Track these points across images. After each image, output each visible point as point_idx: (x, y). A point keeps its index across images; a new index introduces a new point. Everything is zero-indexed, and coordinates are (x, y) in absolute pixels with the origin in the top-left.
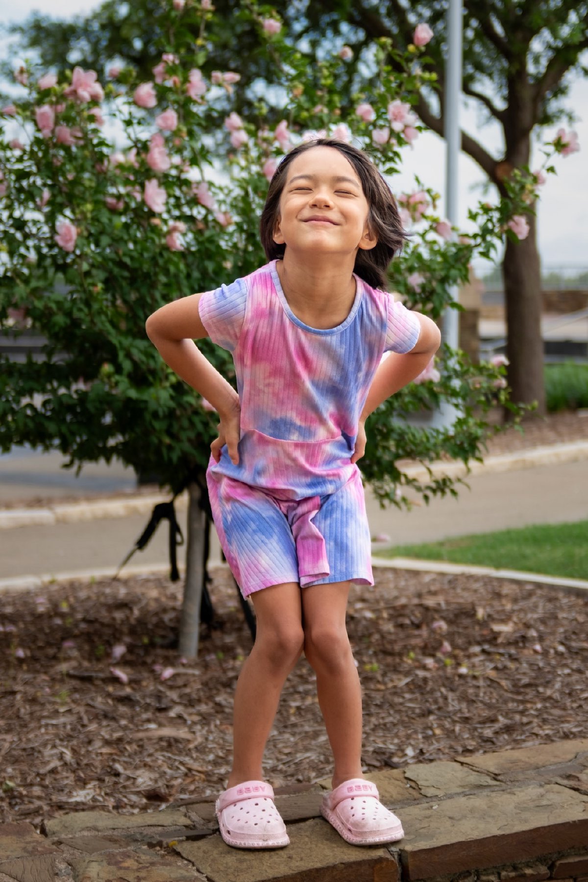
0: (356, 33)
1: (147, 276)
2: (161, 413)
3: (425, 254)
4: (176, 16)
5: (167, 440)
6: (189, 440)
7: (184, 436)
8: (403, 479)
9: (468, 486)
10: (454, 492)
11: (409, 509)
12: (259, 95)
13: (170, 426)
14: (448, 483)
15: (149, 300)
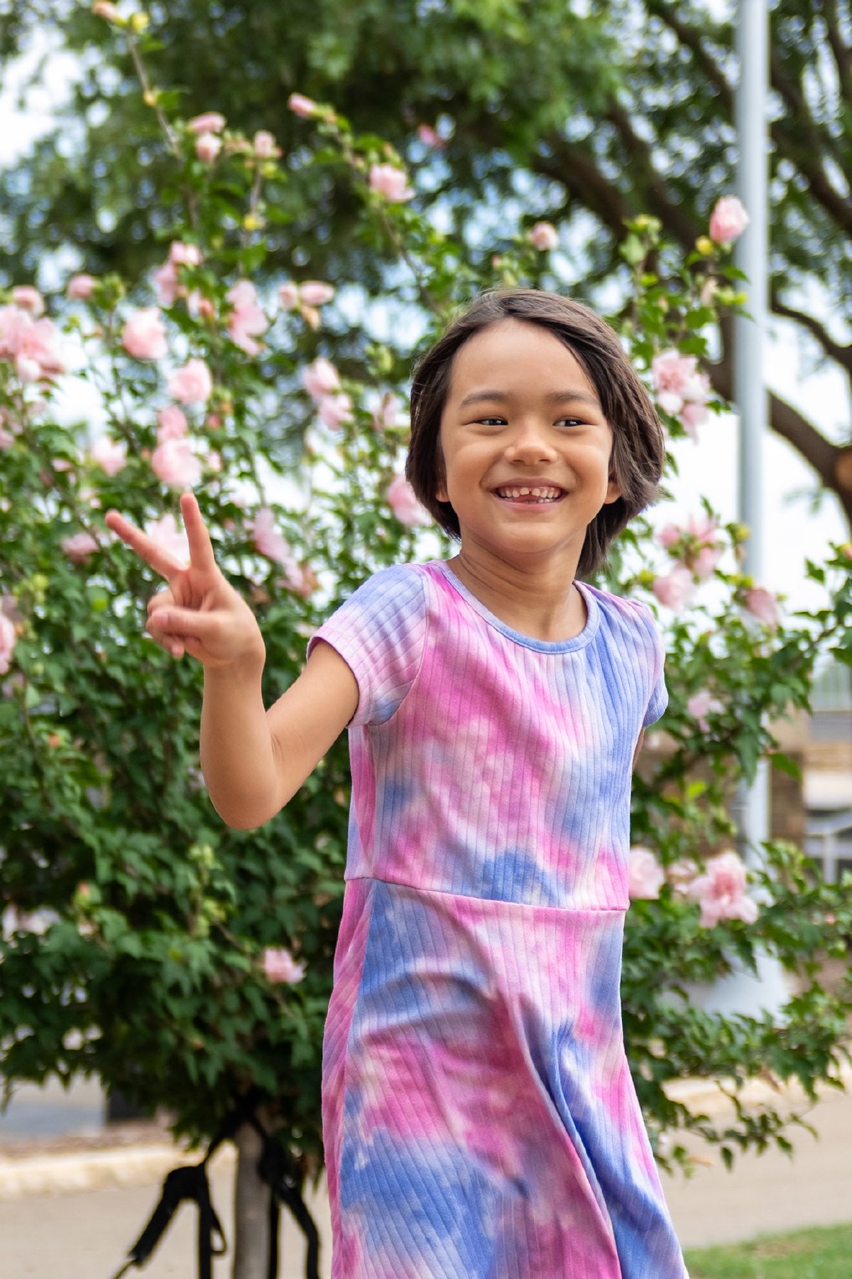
0: (546, 193)
1: (154, 704)
2: (186, 988)
3: (718, 647)
4: (204, 174)
5: (196, 1040)
6: (240, 1037)
7: (228, 1029)
8: (681, 1119)
9: (812, 1130)
10: (785, 1145)
11: (688, 1174)
12: (353, 320)
13: (203, 1009)
14: (772, 1125)
15: (158, 752)
